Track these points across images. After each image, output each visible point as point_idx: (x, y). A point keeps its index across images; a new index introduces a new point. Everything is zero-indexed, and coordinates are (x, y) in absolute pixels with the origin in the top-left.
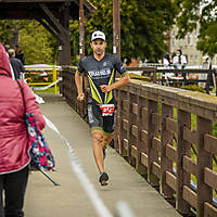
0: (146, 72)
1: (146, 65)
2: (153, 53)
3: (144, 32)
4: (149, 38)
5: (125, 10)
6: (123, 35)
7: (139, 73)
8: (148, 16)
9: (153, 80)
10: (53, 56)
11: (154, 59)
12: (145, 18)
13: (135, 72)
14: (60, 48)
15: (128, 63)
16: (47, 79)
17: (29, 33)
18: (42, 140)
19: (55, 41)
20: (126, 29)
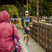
0: (47, 20)
1: (46, 18)
2: (48, 14)
3: (46, 8)
4: (47, 10)
5: (40, 2)
6: (40, 9)
7: (44, 20)
8: (47, 3)
9: (49, 23)
10: (19, 15)
11: (49, 16)
12: (46, 4)
13: (43, 20)
14: (21, 13)
15: (41, 18)
16: (17, 22)
17: (12, 9)
18: (19, 43)
19: (19, 11)
20: (40, 8)
